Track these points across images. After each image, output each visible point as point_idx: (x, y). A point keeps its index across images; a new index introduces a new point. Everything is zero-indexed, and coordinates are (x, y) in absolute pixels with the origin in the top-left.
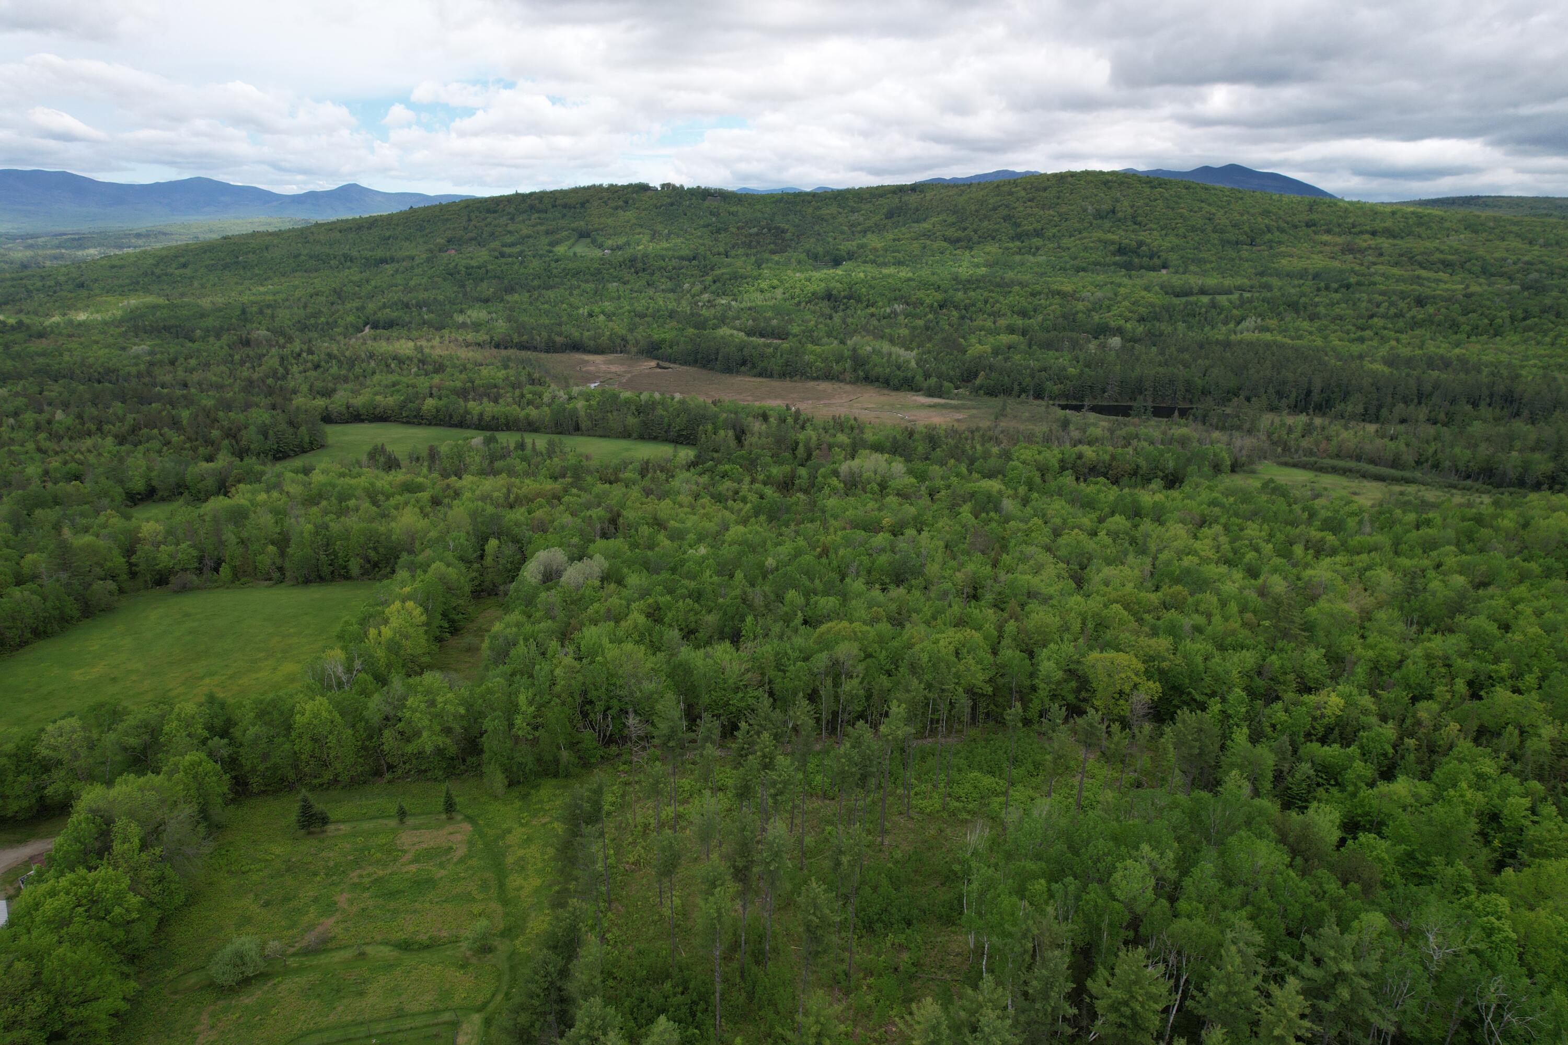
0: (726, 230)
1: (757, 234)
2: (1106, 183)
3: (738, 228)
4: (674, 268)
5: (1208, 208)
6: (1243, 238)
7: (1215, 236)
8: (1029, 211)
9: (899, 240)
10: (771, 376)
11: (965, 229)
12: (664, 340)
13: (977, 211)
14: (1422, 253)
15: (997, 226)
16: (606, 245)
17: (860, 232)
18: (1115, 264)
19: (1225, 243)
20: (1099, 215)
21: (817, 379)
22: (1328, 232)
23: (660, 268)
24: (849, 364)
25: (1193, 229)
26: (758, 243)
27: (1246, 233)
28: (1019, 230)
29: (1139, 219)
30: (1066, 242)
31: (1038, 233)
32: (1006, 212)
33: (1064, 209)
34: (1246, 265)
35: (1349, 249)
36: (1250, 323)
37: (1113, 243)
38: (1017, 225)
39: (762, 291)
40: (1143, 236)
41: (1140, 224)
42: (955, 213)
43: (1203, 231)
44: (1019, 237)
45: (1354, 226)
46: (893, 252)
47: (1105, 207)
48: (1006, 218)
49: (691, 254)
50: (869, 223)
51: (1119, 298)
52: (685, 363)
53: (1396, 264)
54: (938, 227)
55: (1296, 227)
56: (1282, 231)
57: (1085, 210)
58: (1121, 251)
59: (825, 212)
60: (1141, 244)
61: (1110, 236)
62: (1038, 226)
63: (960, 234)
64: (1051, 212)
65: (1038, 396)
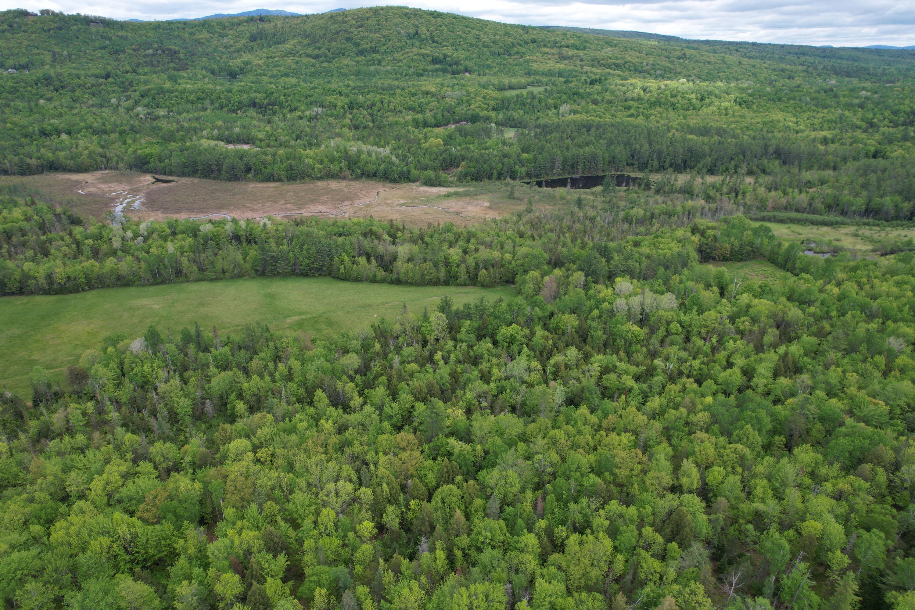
0: (124, 52)
1: (153, 55)
2: (406, 14)
3: (134, 50)
4: (93, 85)
5: (474, 31)
6: (502, 51)
7: (485, 49)
8: (362, 34)
9: (271, 57)
10: (279, 180)
11: (320, 48)
12: (151, 155)
13: (324, 35)
14: (603, 59)
15: (343, 46)
16: (7, 65)
17: (235, 52)
18: (437, 70)
19: (493, 54)
20: (411, 37)
21: (321, 178)
22: (545, 46)
23: (79, 86)
24: (344, 163)
25: (471, 45)
26: (159, 62)
27: (501, 47)
28: (360, 48)
29: (436, 39)
30: (398, 56)
31: (374, 50)
32: (346, 35)
33: (385, 33)
34: (517, 68)
35: (563, 58)
36: (564, 108)
37: (428, 56)
38: (358, 45)
39: (193, 103)
40: (445, 50)
41: (437, 42)
42: (306, 37)
43: (477, 46)
44: (361, 53)
45: (556, 43)
46: (275, 66)
47: (412, 31)
48: (348, 40)
49: (103, 72)
50: (238, 45)
51: (472, 95)
52: (183, 174)
53: (593, 66)
54: (299, 48)
55: (526, 43)
56: (521, 46)
57: (399, 33)
58: (435, 61)
59: (198, 36)
60: (445, 56)
61: (423, 51)
62: (373, 45)
63: (316, 52)
64: (377, 35)
65: (513, 178)
